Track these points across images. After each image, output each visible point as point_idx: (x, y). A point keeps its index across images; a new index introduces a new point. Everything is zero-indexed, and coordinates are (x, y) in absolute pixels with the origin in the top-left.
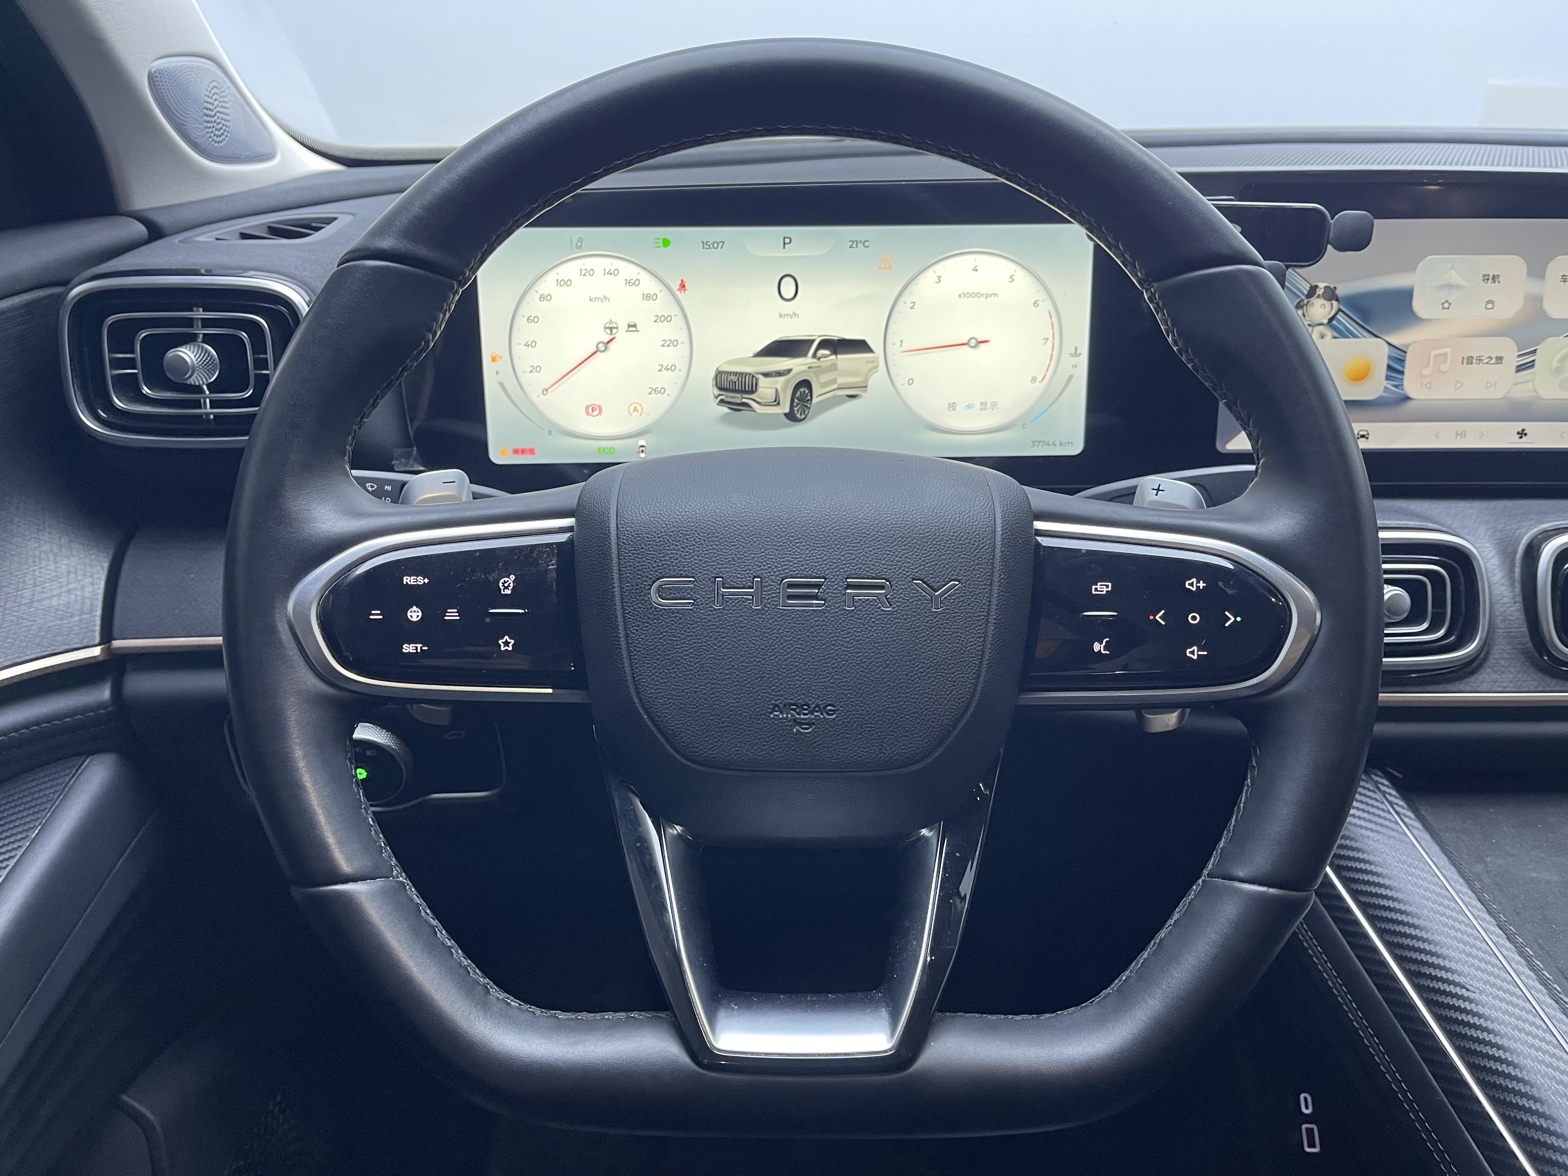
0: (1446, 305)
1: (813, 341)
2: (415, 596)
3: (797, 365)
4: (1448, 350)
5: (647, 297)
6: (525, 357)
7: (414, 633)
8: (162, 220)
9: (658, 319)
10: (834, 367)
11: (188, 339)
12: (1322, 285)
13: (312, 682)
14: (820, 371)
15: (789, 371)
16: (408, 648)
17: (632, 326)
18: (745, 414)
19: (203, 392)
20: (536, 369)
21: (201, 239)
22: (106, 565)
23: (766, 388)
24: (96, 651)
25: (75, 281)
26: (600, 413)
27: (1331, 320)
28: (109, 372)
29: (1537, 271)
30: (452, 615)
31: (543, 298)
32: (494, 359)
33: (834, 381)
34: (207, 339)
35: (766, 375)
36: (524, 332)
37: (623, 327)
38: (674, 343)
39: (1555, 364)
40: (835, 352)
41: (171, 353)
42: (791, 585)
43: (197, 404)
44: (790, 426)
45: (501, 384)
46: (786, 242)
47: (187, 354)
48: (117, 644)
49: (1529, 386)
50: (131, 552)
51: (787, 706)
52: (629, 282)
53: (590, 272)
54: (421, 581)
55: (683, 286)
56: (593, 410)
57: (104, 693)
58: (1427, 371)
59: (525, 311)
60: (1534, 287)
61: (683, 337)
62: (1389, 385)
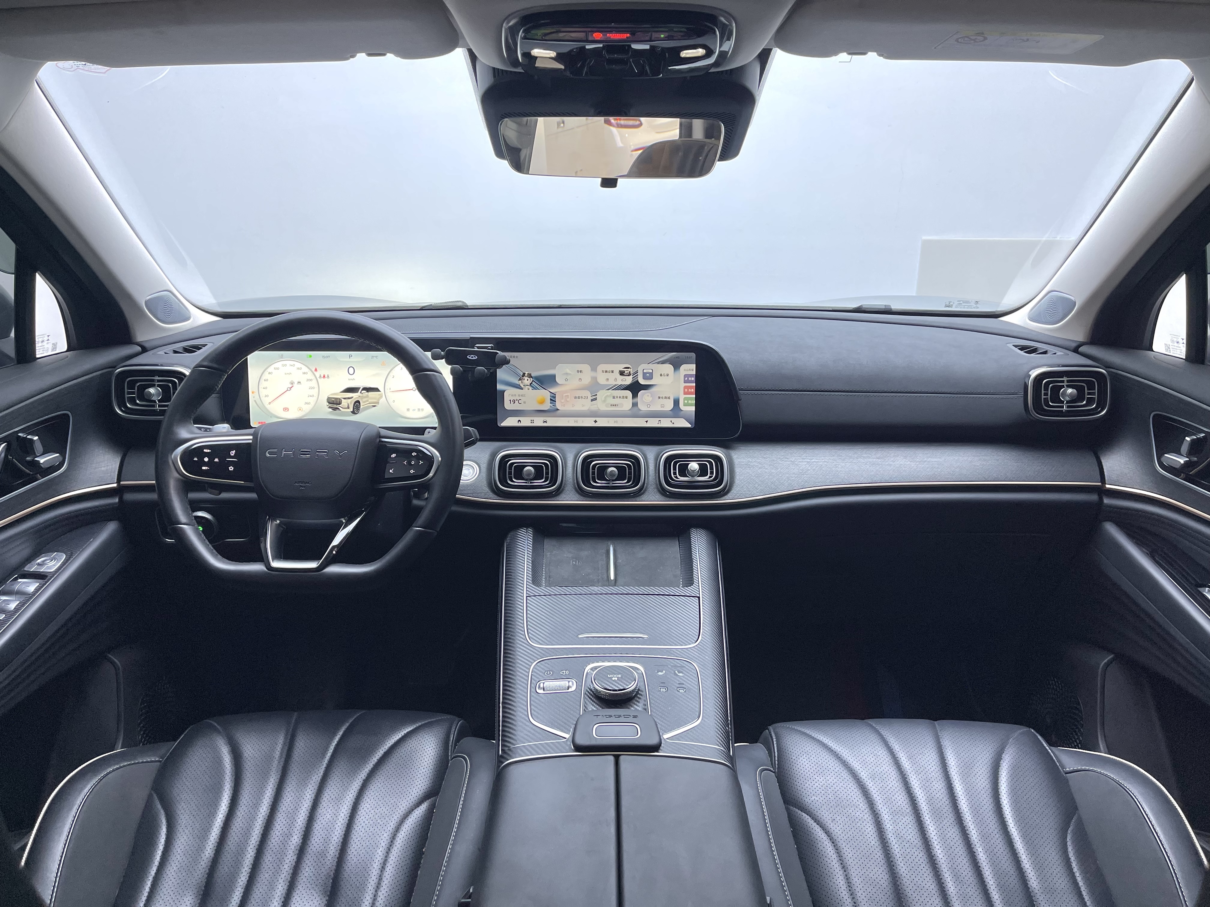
0: (566, 380)
1: (360, 388)
2: (207, 455)
3: (355, 396)
4: (569, 394)
5: (304, 373)
6: (263, 392)
7: (205, 464)
8: (147, 345)
9: (308, 380)
10: (367, 396)
11: (153, 386)
12: (527, 373)
13: (176, 475)
14: (363, 397)
15: (352, 397)
16: (204, 468)
17: (299, 383)
18: (337, 411)
19: (156, 402)
20: (267, 396)
21: (159, 353)
22: (120, 458)
23: (344, 403)
24: (115, 485)
25: (117, 367)
26: (288, 410)
27: (531, 384)
28: (127, 396)
29: (594, 369)
30: (216, 460)
31: (269, 373)
32: (253, 393)
33: (368, 401)
34: (158, 386)
35: (345, 399)
36: (263, 384)
37: (296, 383)
38: (313, 388)
39: (603, 399)
40: (368, 392)
41: (147, 390)
42: (302, 451)
43: (154, 406)
44: (352, 415)
45: (255, 401)
46: (350, 356)
47: (152, 390)
48: (122, 483)
49: (596, 406)
50: (129, 454)
51: (299, 482)
52: (298, 369)
53: (286, 365)
54: (209, 451)
55: (316, 370)
56: (286, 409)
57: (117, 500)
58: (563, 401)
59: (264, 377)
60: (593, 374)
61: (316, 386)
62: (551, 405)
